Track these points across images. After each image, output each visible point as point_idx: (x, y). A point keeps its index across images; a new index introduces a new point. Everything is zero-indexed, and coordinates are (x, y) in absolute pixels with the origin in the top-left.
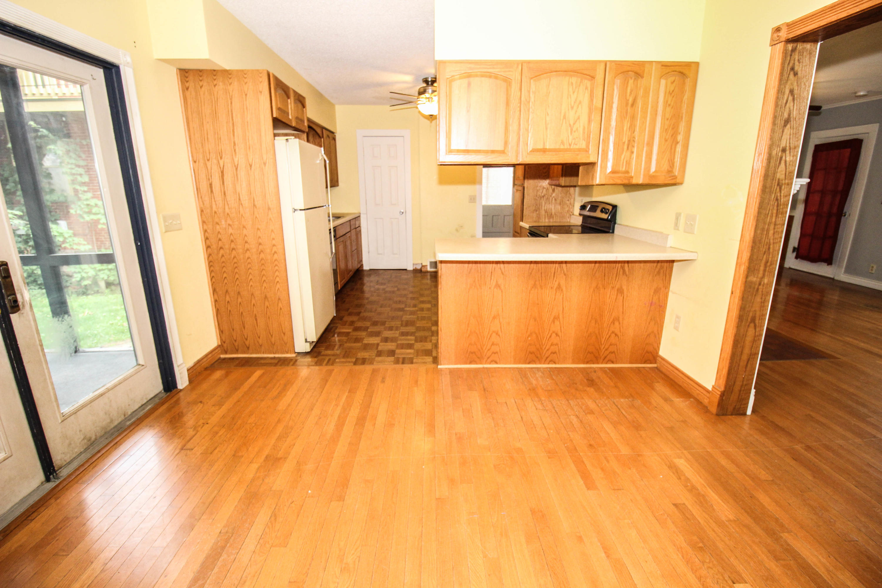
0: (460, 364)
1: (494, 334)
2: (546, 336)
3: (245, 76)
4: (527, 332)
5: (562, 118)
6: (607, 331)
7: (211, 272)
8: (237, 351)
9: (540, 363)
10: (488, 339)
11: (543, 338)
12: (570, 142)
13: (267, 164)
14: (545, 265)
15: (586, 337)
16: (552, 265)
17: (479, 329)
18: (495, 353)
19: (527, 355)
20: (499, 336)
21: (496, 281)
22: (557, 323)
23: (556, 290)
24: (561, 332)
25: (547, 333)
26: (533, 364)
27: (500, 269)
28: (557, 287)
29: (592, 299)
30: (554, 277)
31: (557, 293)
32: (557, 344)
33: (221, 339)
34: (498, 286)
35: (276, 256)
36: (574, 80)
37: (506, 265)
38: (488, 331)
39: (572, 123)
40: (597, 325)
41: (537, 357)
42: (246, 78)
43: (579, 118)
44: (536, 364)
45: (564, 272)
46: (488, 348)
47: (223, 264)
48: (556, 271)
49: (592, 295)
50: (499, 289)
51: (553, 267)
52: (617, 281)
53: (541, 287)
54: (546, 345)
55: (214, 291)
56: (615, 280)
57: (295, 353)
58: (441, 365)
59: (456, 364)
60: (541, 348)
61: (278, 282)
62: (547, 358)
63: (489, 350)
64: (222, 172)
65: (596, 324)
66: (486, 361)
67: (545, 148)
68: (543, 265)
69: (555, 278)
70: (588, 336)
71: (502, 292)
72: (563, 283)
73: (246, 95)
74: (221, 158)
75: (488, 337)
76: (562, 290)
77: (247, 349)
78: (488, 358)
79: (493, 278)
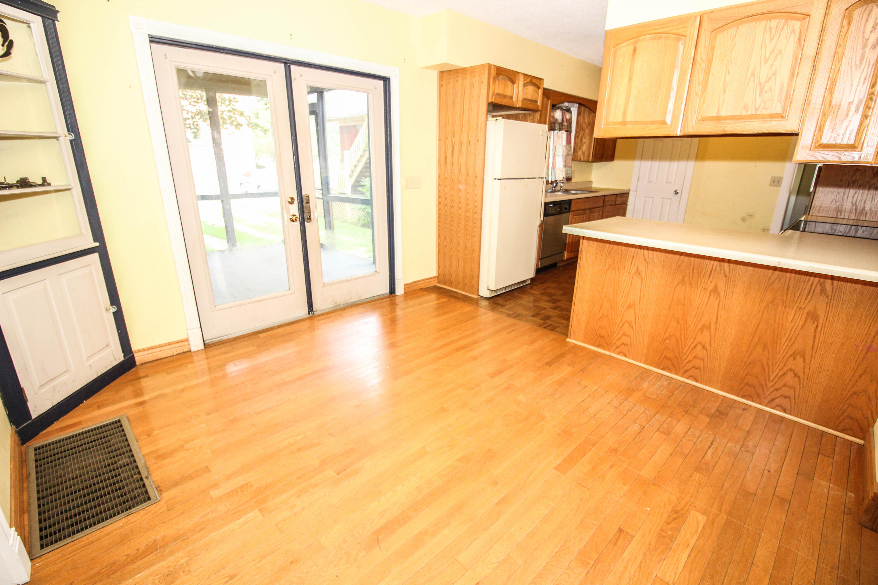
0: (588, 344)
1: (626, 325)
2: (689, 344)
3: (475, 71)
4: (665, 332)
5: (749, 75)
6: (782, 365)
7: (439, 221)
8: (445, 283)
9: (677, 374)
10: (619, 327)
11: (685, 346)
12: (757, 106)
13: (479, 141)
14: (699, 260)
15: (747, 364)
16: (709, 261)
17: (612, 314)
18: (625, 345)
19: (661, 360)
20: (632, 327)
21: (636, 267)
22: (706, 333)
23: (710, 292)
24: (710, 346)
25: (691, 342)
26: (668, 372)
27: (644, 254)
28: (712, 290)
29: (762, 316)
30: (710, 276)
31: (712, 298)
32: (702, 359)
33: (438, 273)
34: (638, 273)
35: (475, 216)
36: (774, 23)
37: (650, 252)
38: (621, 318)
39: (763, 81)
40: (766, 353)
41: (674, 366)
42: (475, 72)
43: (775, 73)
44: (671, 372)
45: (724, 273)
46: (618, 336)
47: (446, 217)
48: (713, 270)
49: (763, 312)
50: (639, 276)
51: (710, 264)
52: (809, 302)
53: (690, 284)
54: (687, 355)
55: (439, 236)
56: (806, 299)
57: (478, 295)
58: (570, 338)
59: (584, 342)
60: (681, 358)
61: (474, 236)
62: (686, 371)
63: (619, 339)
64: (453, 148)
65: (764, 350)
66: (615, 350)
67: (720, 115)
68: (696, 259)
69: (711, 278)
70: (750, 363)
71: (642, 280)
72: (721, 286)
73: (473, 86)
74: (454, 137)
75: (620, 325)
76: (719, 294)
77: (451, 284)
78: (617, 347)
79: (633, 263)
